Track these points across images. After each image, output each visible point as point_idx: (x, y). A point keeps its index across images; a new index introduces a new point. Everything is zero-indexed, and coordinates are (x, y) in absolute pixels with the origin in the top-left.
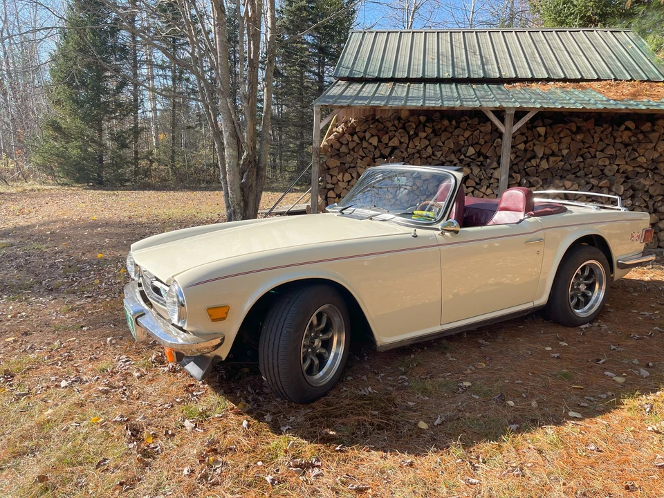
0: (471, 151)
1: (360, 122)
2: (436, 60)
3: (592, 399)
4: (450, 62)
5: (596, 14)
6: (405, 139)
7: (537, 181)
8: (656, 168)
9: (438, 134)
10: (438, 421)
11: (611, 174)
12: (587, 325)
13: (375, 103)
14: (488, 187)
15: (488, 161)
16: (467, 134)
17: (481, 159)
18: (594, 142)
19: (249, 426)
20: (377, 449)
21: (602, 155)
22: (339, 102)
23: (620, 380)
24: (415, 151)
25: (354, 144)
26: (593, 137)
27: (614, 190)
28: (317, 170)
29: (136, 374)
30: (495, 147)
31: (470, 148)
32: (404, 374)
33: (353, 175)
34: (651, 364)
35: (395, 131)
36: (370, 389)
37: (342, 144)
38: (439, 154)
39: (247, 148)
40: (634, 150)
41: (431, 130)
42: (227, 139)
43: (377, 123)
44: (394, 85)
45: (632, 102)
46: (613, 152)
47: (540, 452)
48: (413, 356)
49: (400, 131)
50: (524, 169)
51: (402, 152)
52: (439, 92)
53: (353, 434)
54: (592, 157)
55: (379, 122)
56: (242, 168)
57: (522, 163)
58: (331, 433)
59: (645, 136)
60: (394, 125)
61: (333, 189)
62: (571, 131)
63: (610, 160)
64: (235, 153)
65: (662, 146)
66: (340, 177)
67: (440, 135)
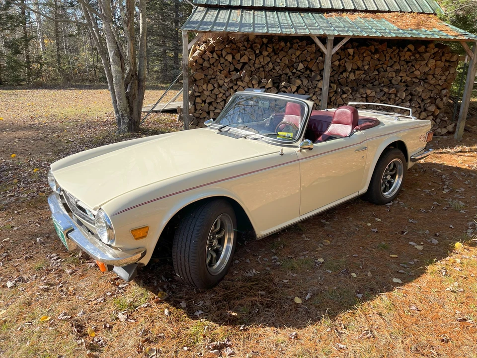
0: (301, 66)
1: (218, 42)
3: (405, 266)
6: (253, 57)
7: (348, 90)
8: (426, 79)
9: (277, 53)
10: (308, 296)
11: (396, 83)
12: (391, 204)
13: (230, 29)
14: (314, 94)
15: (313, 74)
16: (298, 53)
17: (308, 72)
18: (386, 60)
19: (170, 313)
20: (269, 326)
21: (391, 69)
22: (202, 28)
23: (420, 248)
24: (261, 66)
25: (214, 60)
26: (385, 56)
27: (399, 96)
28: (187, 82)
29: (69, 271)
30: (318, 63)
31: (300, 64)
32: (275, 254)
33: (215, 85)
34: (438, 234)
35: (245, 50)
36: (254, 271)
37: (204, 60)
38: (277, 68)
39: (129, 64)
40: (413, 66)
41: (272, 50)
42: (113, 57)
43: (231, 44)
44: (242, 12)
45: (414, 31)
46: (398, 67)
47: (381, 315)
48: (279, 240)
49: (249, 50)
50: (338, 80)
51: (251, 67)
52: (277, 19)
53: (250, 313)
54: (384, 71)
55: (233, 43)
56: (126, 81)
57: (337, 76)
58: (234, 314)
59: (421, 56)
60: (244, 46)
61: (199, 96)
62: (371, 51)
63: (396, 73)
64: (120, 69)
65: (432, 63)
66: (205, 87)
67: (278, 53)
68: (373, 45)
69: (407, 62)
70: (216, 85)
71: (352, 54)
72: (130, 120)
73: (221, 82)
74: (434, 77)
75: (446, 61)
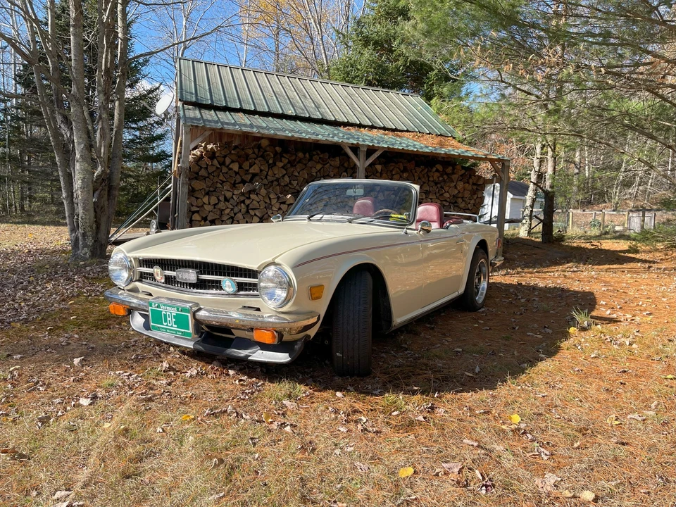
1: (221, 147)
2: (275, 98)
4: (289, 102)
5: (375, 79)
6: (265, 167)
12: (482, 309)
16: (319, 166)
18: (414, 180)
24: (275, 178)
25: (214, 169)
26: (414, 176)
28: (187, 191)
33: (220, 198)
35: (255, 159)
37: (201, 168)
38: (295, 183)
40: (442, 187)
41: (287, 160)
42: (81, 152)
43: (238, 150)
44: (245, 115)
45: (444, 149)
46: (427, 188)
49: (259, 159)
51: (262, 180)
52: (292, 126)
55: (239, 148)
56: (94, 185)
59: (449, 177)
60: (254, 153)
61: (197, 212)
62: (400, 169)
63: (426, 195)
65: (460, 185)
66: (206, 199)
67: (295, 166)
68: (401, 162)
69: (436, 184)
70: (222, 198)
71: (380, 171)
72: (95, 241)
73: (229, 195)
74: (463, 201)
75: (474, 184)
